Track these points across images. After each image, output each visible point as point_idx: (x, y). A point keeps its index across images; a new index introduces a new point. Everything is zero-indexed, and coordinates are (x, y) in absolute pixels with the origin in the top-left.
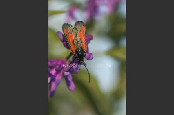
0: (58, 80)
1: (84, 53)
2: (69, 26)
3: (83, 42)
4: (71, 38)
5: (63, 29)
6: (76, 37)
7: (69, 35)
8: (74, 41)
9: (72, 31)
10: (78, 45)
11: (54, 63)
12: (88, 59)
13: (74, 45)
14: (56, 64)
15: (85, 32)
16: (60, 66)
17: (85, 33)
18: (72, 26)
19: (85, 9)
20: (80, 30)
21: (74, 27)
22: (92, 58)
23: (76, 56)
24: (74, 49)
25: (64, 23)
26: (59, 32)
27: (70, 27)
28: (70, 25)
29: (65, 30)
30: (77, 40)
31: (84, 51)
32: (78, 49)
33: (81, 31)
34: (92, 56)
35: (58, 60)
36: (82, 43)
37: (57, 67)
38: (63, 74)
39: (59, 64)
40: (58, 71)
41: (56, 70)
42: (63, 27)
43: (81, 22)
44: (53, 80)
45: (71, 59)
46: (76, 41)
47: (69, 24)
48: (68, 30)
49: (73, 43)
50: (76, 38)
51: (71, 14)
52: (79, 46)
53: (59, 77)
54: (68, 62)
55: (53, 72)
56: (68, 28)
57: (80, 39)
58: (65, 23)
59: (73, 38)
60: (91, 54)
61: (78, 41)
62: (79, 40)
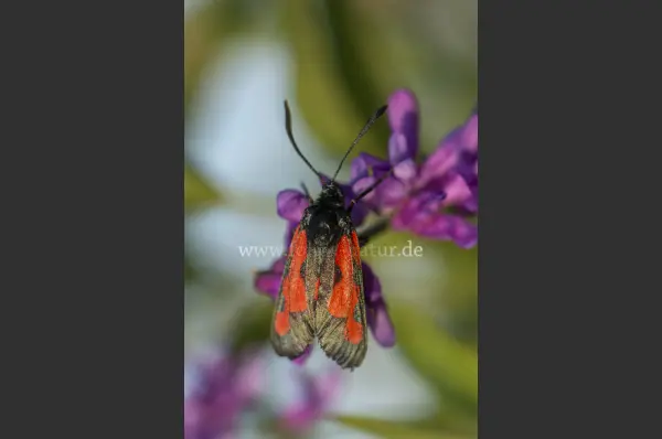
0: (448, 154)
1: (308, 219)
2: (336, 351)
3: (298, 268)
4: (341, 299)
5: (362, 350)
6: (320, 298)
7: (345, 315)
8: (332, 282)
9: (328, 325)
10: (321, 261)
11: (442, 225)
13: (337, 267)
14: (436, 217)
15: (280, 307)
16: (422, 206)
17: (281, 301)
18: (324, 347)
19: (251, 403)
20: (295, 318)
21: (317, 339)
22: (281, 194)
23: (345, 220)
25: (352, 370)
26: (386, 344)
27: (334, 346)
28: (328, 354)
29: (357, 339)
30: (320, 284)
32: (328, 247)
33: (291, 314)
34: (282, 203)
35: (424, 234)
36: (304, 264)
37: (434, 206)
38: (419, 170)
39: (422, 217)
40: (437, 186)
41: (444, 197)
42: (363, 354)
43: (281, 353)
44: (468, 158)
45: (370, 220)
46: (324, 280)
47: (334, 359)
48: (343, 333)
49: (338, 277)
50: (322, 291)
51: (314, 401)
52: (318, 254)
53: (439, 163)
54: (387, 211)
55: (457, 190)
56: (340, 345)
57: (308, 283)
58: (348, 370)
59: (334, 296)
60: (281, 213)
61: (319, 276)
62: (311, 281)
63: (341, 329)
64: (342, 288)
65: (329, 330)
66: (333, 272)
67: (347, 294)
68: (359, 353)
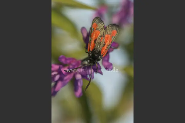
1: (99, 58)
2: (101, 22)
7: (96, 30)
8: (97, 40)
9: (101, 29)
10: (99, 46)
11: (68, 61)
12: (107, 68)
13: (95, 43)
14: (70, 64)
15: (114, 37)
18: (104, 24)
24: (92, 47)
27: (101, 23)
28: (103, 22)
29: (95, 23)
30: (101, 40)
31: (101, 56)
32: (96, 49)
33: (111, 34)
36: (104, 46)
38: (74, 76)
42: (94, 20)
46: (99, 41)
47: (102, 20)
48: (98, 26)
50: (100, 38)
52: (99, 48)
56: (99, 24)
62: (103, 41)
63: (98, 27)
64: (95, 38)
65: (101, 28)
66: (96, 42)
67: (94, 36)
68: (95, 20)
